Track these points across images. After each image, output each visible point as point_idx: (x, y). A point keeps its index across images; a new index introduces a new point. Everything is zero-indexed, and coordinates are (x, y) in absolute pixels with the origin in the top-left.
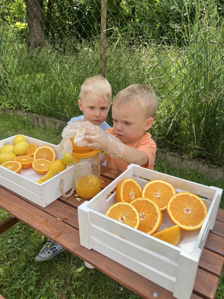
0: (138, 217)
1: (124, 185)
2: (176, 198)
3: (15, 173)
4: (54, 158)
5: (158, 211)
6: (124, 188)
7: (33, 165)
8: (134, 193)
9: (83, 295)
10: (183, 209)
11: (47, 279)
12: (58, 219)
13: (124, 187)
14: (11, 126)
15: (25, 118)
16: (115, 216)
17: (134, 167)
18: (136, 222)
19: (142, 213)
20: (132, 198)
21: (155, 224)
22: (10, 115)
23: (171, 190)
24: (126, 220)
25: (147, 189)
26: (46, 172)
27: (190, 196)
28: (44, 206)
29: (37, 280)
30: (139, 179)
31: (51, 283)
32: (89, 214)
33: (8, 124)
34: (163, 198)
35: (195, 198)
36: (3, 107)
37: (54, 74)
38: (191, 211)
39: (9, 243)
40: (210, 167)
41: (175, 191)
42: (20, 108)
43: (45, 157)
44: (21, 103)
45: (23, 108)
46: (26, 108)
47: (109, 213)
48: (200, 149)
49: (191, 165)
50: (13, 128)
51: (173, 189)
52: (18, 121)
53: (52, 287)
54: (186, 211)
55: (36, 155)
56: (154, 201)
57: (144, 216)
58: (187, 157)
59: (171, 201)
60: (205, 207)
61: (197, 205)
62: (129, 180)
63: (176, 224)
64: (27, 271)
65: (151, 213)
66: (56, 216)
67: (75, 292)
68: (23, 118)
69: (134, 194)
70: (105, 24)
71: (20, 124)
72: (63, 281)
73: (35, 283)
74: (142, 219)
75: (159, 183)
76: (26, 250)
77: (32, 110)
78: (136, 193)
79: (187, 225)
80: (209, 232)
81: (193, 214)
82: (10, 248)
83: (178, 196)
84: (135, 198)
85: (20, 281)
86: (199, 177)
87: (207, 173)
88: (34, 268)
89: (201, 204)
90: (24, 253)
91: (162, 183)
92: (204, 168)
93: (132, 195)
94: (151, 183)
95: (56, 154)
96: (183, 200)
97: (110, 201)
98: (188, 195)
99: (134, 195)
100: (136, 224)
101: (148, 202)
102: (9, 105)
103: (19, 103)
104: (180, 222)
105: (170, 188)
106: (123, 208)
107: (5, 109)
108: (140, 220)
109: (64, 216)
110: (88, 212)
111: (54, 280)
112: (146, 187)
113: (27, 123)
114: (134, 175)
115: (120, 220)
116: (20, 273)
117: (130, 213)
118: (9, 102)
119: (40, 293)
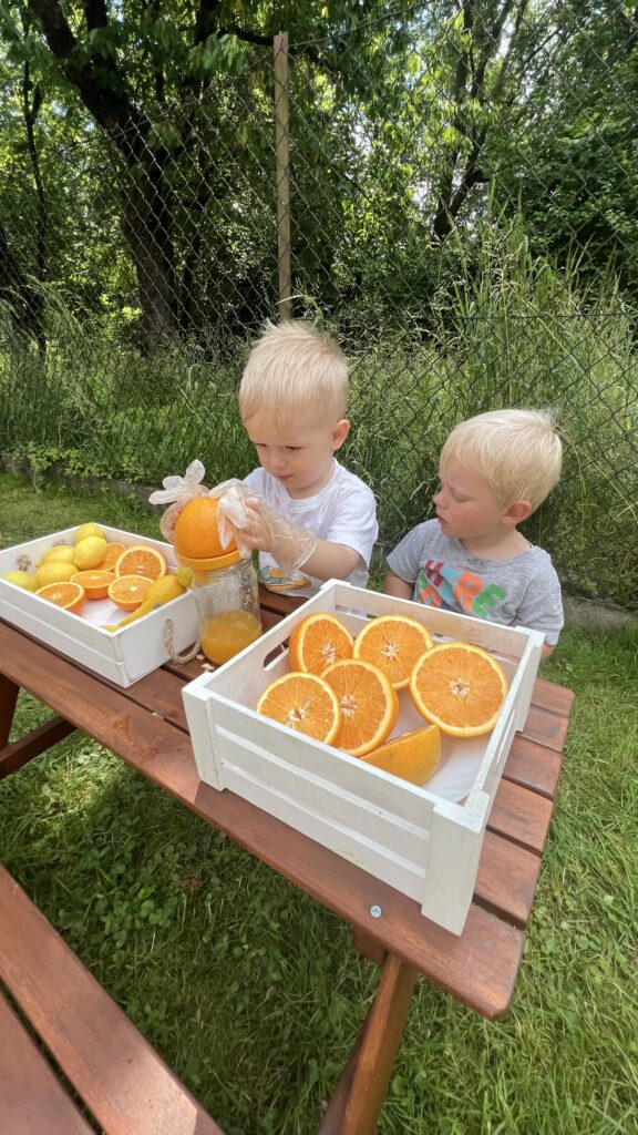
0: (336, 710)
1: (308, 631)
2: (431, 656)
4: (163, 573)
5: (387, 690)
6: (307, 638)
7: (110, 591)
8: (334, 649)
9: (237, 880)
10: (448, 684)
11: (158, 844)
12: (154, 714)
13: (306, 634)
16: (279, 706)
18: (332, 720)
19: (348, 698)
20: (328, 661)
21: (378, 724)
22: (101, 492)
23: (422, 638)
24: (307, 717)
25: (365, 638)
26: (139, 605)
27: (465, 651)
28: (126, 684)
29: (136, 848)
30: (350, 614)
31: (167, 854)
34: (402, 659)
35: (477, 655)
36: (87, 476)
37: (187, 401)
38: (468, 689)
41: (431, 639)
43: (141, 570)
44: (124, 465)
47: (266, 700)
51: (426, 636)
52: (117, 502)
53: (170, 863)
54: (457, 688)
55: (121, 566)
56: (379, 667)
57: (354, 703)
59: (420, 664)
60: (502, 677)
61: (483, 672)
62: (321, 617)
63: (431, 723)
64: (113, 827)
65: (370, 698)
66: (152, 708)
67: (221, 873)
68: (129, 496)
69: (332, 650)
71: (121, 509)
72: (195, 848)
73: (128, 856)
74: (347, 712)
75: (394, 622)
77: (146, 479)
78: (338, 647)
79: (459, 725)
80: (515, 736)
81: (473, 697)
83: (436, 654)
84: (336, 661)
85: (95, 852)
88: (129, 822)
89: (493, 671)
91: (400, 623)
93: (330, 653)
94: (375, 622)
95: (167, 563)
96: (450, 661)
97: (275, 669)
98: (461, 649)
99: (333, 654)
101: (365, 669)
102: (98, 470)
103: (118, 466)
104: (441, 718)
105: (421, 634)
106: (299, 688)
107: (90, 480)
108: (342, 716)
109: (170, 708)
110: (205, 700)
111: (175, 845)
112: (364, 632)
113: (136, 506)
114: (337, 607)
115: (292, 718)
116: (98, 831)
117: (318, 700)
118: (99, 464)
119: (140, 878)
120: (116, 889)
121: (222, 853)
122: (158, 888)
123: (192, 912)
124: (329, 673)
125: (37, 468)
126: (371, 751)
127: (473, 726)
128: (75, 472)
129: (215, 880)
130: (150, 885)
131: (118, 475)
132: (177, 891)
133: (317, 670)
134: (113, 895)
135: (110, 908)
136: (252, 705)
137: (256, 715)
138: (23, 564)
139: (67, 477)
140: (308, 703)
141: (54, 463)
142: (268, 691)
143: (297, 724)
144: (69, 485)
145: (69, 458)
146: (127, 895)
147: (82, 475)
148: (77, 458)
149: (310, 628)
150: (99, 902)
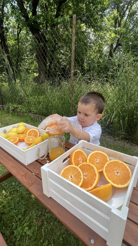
0: (82, 177)
1: (75, 153)
2: (109, 163)
3: (13, 144)
4: (38, 136)
5: (97, 172)
6: (75, 155)
7: (25, 139)
9: (51, 223)
10: (114, 171)
11: (31, 210)
12: (33, 173)
13: (75, 154)
15: (33, 116)
16: (67, 174)
17: (83, 142)
18: (81, 180)
19: (86, 173)
20: (80, 162)
22: (25, 115)
23: (106, 158)
24: (74, 178)
25: (90, 157)
26: (32, 144)
27: (119, 162)
28: (26, 165)
29: (25, 211)
30: (86, 149)
31: (33, 213)
32: (47, 172)
34: (101, 163)
35: (123, 164)
38: (120, 173)
39: (13, 185)
40: (131, 145)
41: (109, 158)
42: (30, 112)
43: (33, 135)
46: (33, 112)
47: (63, 172)
48: (125, 135)
49: (120, 144)
51: (108, 157)
52: (29, 118)
53: (33, 216)
54: (117, 173)
55: (28, 133)
56: (94, 165)
57: (87, 175)
58: (117, 139)
59: (106, 165)
60: (130, 171)
61: (124, 169)
62: (79, 150)
63: (109, 183)
64: (19, 204)
65: (92, 174)
66: (33, 172)
67: (47, 221)
69: (81, 159)
71: (30, 120)
72: (40, 212)
73: (23, 212)
74: (85, 177)
75: (99, 152)
77: (36, 113)
78: (83, 159)
79: (117, 184)
80: (134, 189)
81: (121, 176)
83: (111, 163)
85: (14, 210)
86: (125, 151)
87: (130, 149)
88: (24, 203)
89: (127, 169)
91: (100, 153)
92: (128, 145)
94: (93, 152)
95: (40, 133)
96: (114, 165)
97: (65, 164)
98: (117, 161)
100: (81, 181)
101: (90, 165)
102: (25, 110)
103: (30, 109)
104: (112, 181)
105: (106, 157)
106: (72, 169)
107: (23, 112)
108: (84, 178)
109: (37, 172)
111: (35, 211)
112: (90, 155)
113: (33, 119)
114: (83, 148)
115: (70, 178)
116: (15, 205)
117: (77, 173)
118: (25, 108)
119: (25, 220)
120: (19, 222)
121: (48, 215)
122: (30, 223)
123: (38, 232)
124: (80, 166)
125: (11, 109)
126: (92, 190)
127: (122, 185)
128: (19, 110)
129: (45, 223)
130: (28, 222)
131: (29, 111)
132: (35, 225)
133: (77, 165)
134: (17, 224)
135: (16, 228)
136: (59, 174)
137: (60, 176)
138: (5, 132)
139: (18, 111)
140: (74, 174)
141: (15, 108)
142: (64, 170)
143: (71, 180)
144: (18, 113)
145: (18, 107)
146: (21, 224)
147: (21, 111)
148: (20, 107)
149: (76, 153)
150: (14, 226)
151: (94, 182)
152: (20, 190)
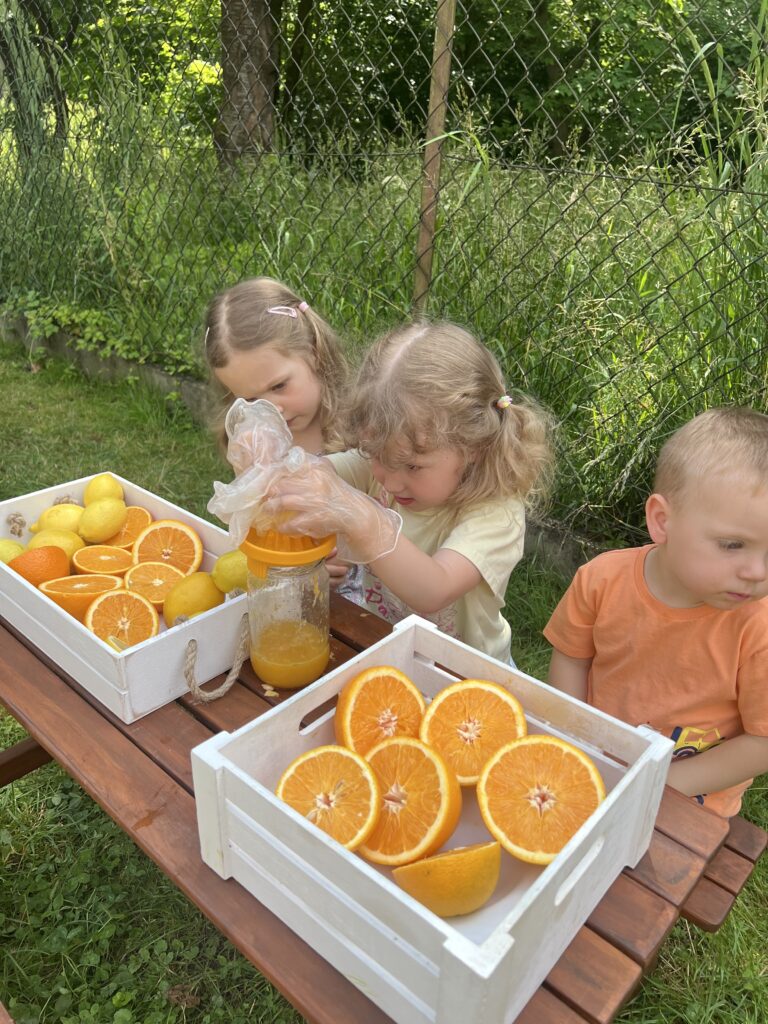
1: (363, 689)
2: (513, 751)
4: (196, 563)
6: (360, 699)
7: (127, 578)
8: (396, 717)
9: (246, 1005)
10: (527, 791)
11: (146, 935)
13: (359, 695)
14: (124, 420)
15: (174, 394)
16: (307, 786)
17: (416, 627)
18: (366, 815)
19: (397, 789)
20: (386, 733)
21: (426, 830)
22: (127, 381)
23: (514, 721)
24: (338, 806)
25: (441, 708)
27: (559, 750)
28: (129, 719)
29: (116, 935)
30: (431, 666)
31: (156, 952)
33: (118, 411)
34: (482, 745)
35: (576, 760)
36: (108, 355)
37: (270, 261)
38: (552, 802)
39: (54, 806)
41: (526, 721)
42: (159, 361)
43: (168, 554)
44: (165, 345)
45: (170, 362)
46: (179, 363)
47: (292, 776)
50: (131, 424)
51: (521, 719)
52: (149, 402)
53: (159, 964)
54: (539, 799)
55: (141, 546)
56: (444, 754)
57: (405, 797)
59: (496, 759)
61: (576, 783)
62: (383, 672)
63: (494, 839)
64: (88, 902)
65: (423, 793)
67: (226, 991)
68: (168, 394)
69: (393, 719)
70: (443, 109)
71: (154, 413)
72: (195, 950)
73: (106, 944)
74: (393, 807)
75: (483, 691)
76: (101, 835)
77: (197, 371)
78: (403, 715)
79: (529, 848)
80: (623, 872)
81: (555, 813)
82: (55, 822)
84: (396, 734)
85: (62, 930)
89: (591, 784)
90: (93, 846)
91: (490, 694)
93: (390, 721)
94: (459, 687)
96: (537, 760)
97: (314, 734)
98: (553, 746)
99: (394, 724)
100: (365, 822)
102: (127, 347)
103: (157, 346)
104: (509, 835)
105: (514, 715)
106: (335, 767)
107: (113, 361)
108: (383, 813)
110: (216, 768)
111: (169, 942)
112: (440, 699)
114: (416, 654)
115: (319, 803)
116: (68, 904)
117: (353, 786)
118: (128, 338)
119: (118, 977)
120: (85, 985)
121: (230, 964)
122: (140, 996)
124: (380, 752)
125: (38, 333)
126: (413, 862)
128: (91, 347)
129: (217, 999)
130: (130, 990)
132: (164, 1003)
133: (364, 747)
134: (80, 994)
135: (75, 1010)
136: (270, 783)
138: (16, 526)
139: (79, 353)
140: (341, 789)
141: (62, 329)
142: (296, 764)
143: (324, 812)
144: (79, 365)
145: (84, 325)
146: (98, 997)
147: (102, 353)
148: (97, 324)
149: (366, 686)
150: (61, 998)
151: (424, 832)
152: (92, 834)
